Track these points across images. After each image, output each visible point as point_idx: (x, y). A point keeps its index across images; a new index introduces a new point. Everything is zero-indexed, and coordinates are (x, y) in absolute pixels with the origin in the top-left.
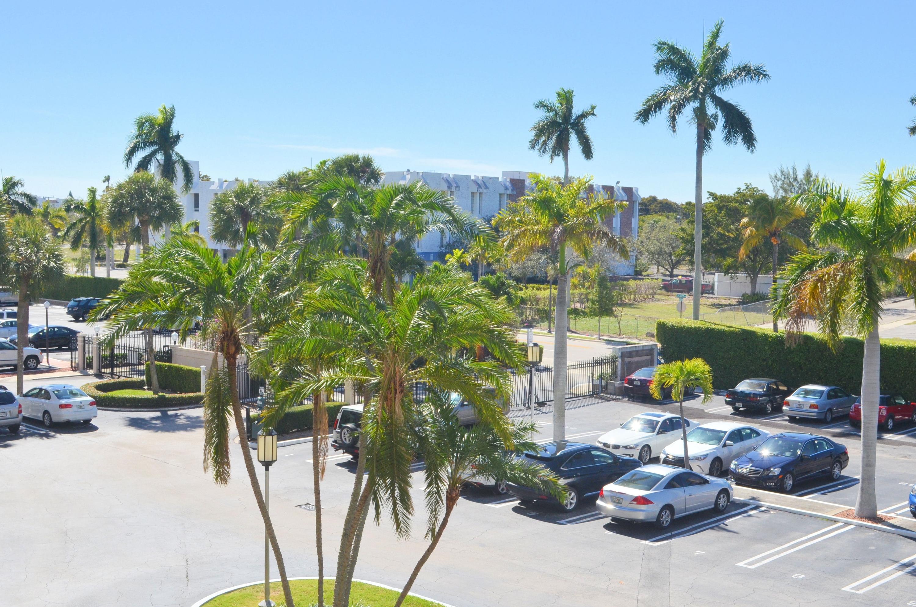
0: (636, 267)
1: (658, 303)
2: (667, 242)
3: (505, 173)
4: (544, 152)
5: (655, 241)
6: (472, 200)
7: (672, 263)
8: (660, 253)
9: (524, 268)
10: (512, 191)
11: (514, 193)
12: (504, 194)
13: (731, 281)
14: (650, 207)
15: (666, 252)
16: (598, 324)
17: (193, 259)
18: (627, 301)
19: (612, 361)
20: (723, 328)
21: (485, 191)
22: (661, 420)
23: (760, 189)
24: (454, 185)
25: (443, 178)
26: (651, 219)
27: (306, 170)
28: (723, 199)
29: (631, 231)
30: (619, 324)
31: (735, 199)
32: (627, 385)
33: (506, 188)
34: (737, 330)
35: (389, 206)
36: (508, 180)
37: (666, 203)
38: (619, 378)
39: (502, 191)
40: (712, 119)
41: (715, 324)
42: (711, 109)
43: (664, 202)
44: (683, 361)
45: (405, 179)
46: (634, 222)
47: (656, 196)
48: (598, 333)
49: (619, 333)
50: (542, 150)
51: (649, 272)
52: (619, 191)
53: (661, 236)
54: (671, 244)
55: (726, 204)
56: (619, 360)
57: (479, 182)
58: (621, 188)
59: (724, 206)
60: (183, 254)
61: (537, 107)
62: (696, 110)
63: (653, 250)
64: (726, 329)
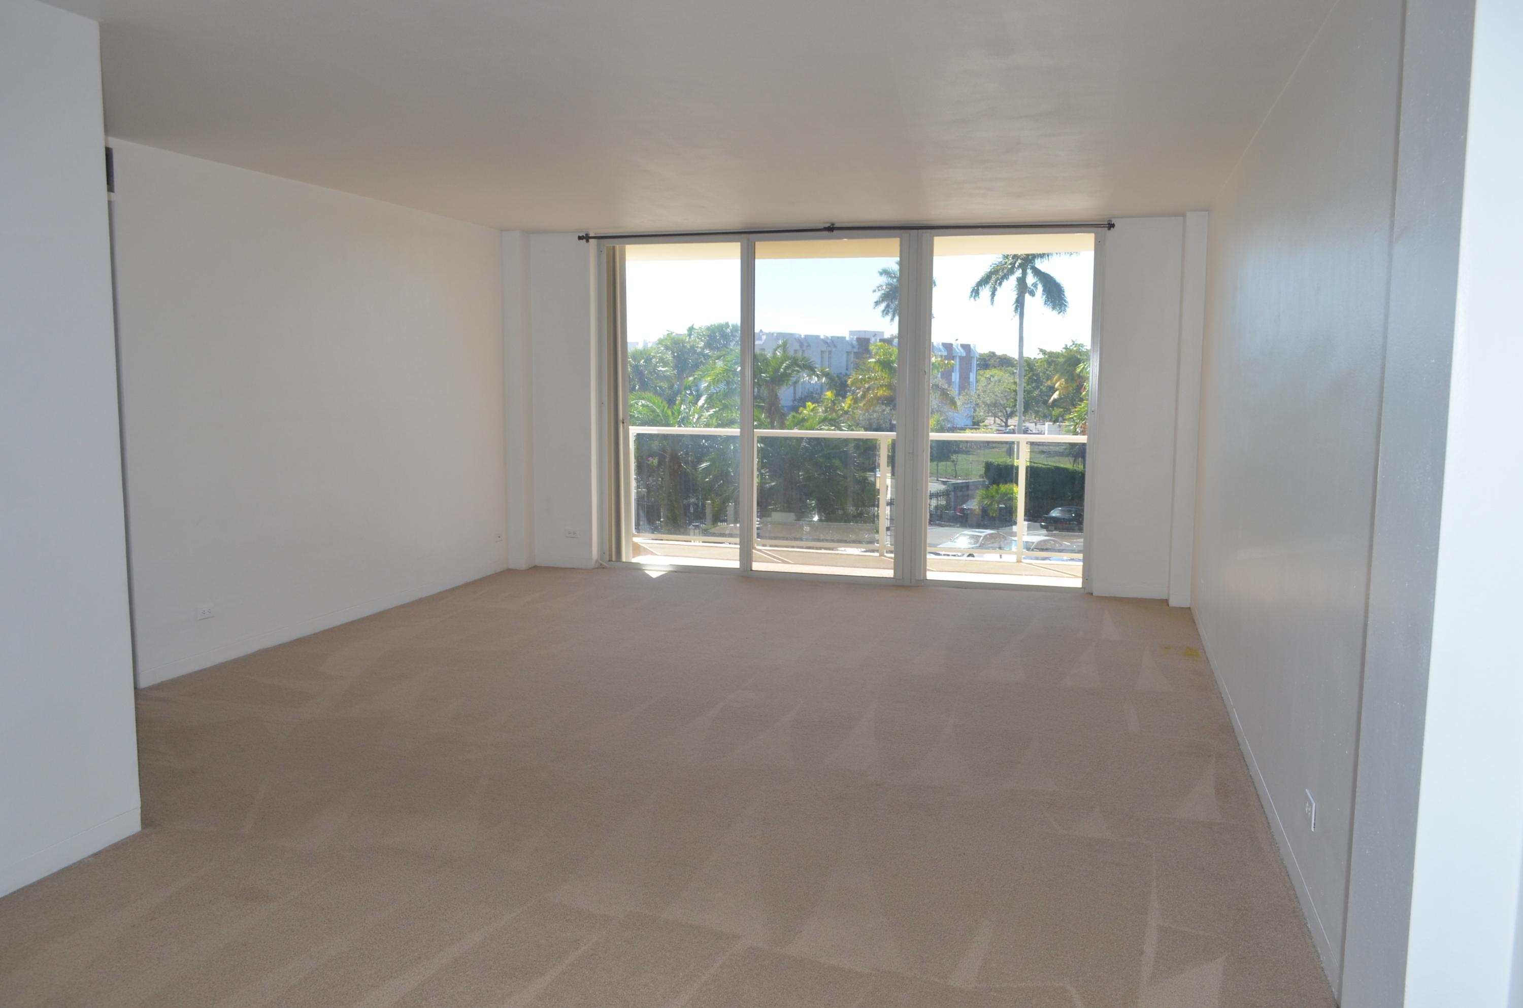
0: (974, 418)
1: (993, 450)
2: (1002, 395)
3: (851, 333)
4: (887, 314)
5: (991, 394)
6: (822, 358)
7: (1007, 414)
8: (995, 405)
9: (870, 419)
10: (859, 348)
11: (861, 350)
12: (850, 352)
13: (1059, 429)
14: (989, 363)
15: (1000, 403)
16: (936, 468)
17: (647, 406)
18: (964, 448)
19: (946, 494)
20: (1040, 465)
21: (834, 349)
22: (983, 535)
23: (1084, 345)
24: (805, 344)
25: (795, 339)
26: (988, 373)
27: (668, 332)
28: (1051, 354)
29: (969, 384)
30: (955, 467)
31: (1062, 355)
32: (958, 514)
33: (853, 347)
34: (1053, 468)
35: (780, 368)
36: (855, 339)
37: (1005, 358)
38: (952, 508)
39: (849, 349)
40: (1032, 288)
41: (1035, 463)
42: (1031, 279)
43: (1003, 357)
44: (998, 485)
45: (761, 340)
46: (972, 377)
47: (996, 351)
48: (936, 476)
49: (954, 476)
50: (885, 312)
51: (986, 422)
52: (958, 348)
53: (996, 389)
54: (1005, 396)
55: (1055, 359)
56: (953, 493)
57: (828, 341)
58: (959, 345)
59: (1052, 361)
60: (640, 404)
61: (881, 274)
62: (1019, 280)
63: (988, 402)
64: (1043, 466)
